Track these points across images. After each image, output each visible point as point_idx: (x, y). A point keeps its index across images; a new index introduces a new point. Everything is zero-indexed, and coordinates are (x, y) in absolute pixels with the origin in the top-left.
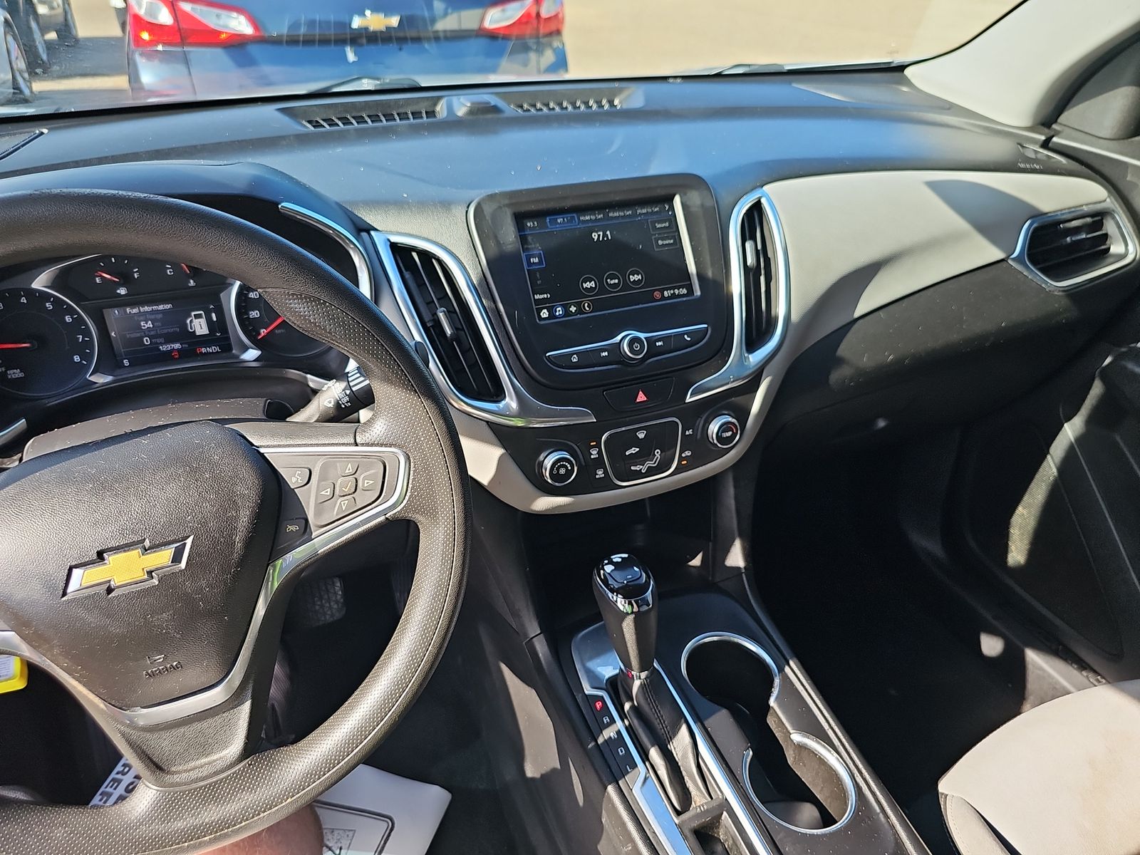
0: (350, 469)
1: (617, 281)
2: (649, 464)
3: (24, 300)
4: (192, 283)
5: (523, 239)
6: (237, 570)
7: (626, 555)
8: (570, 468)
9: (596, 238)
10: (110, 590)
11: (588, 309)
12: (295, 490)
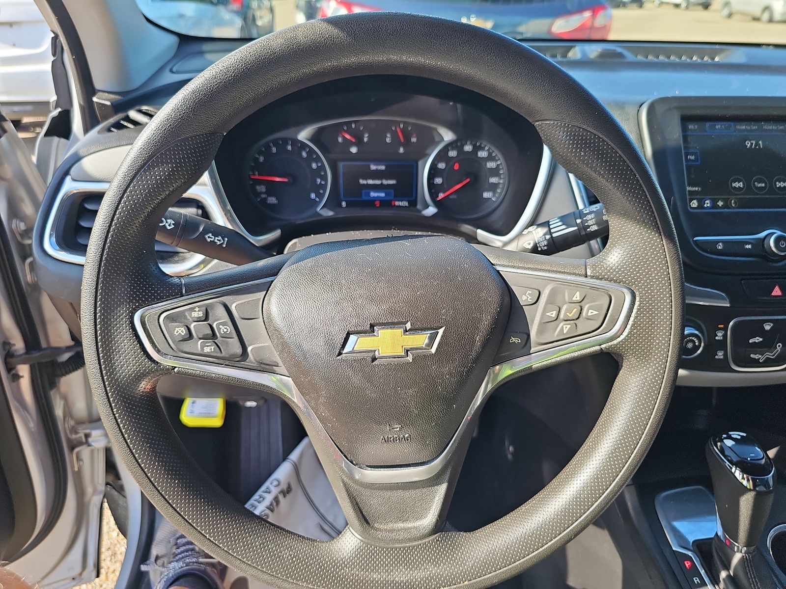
0: (577, 297)
1: (763, 185)
2: (769, 355)
3: (289, 148)
4: (401, 150)
5: (685, 138)
6: (472, 366)
7: (745, 435)
8: (697, 344)
9: (749, 145)
10: (374, 359)
11: (733, 205)
12: (523, 307)
